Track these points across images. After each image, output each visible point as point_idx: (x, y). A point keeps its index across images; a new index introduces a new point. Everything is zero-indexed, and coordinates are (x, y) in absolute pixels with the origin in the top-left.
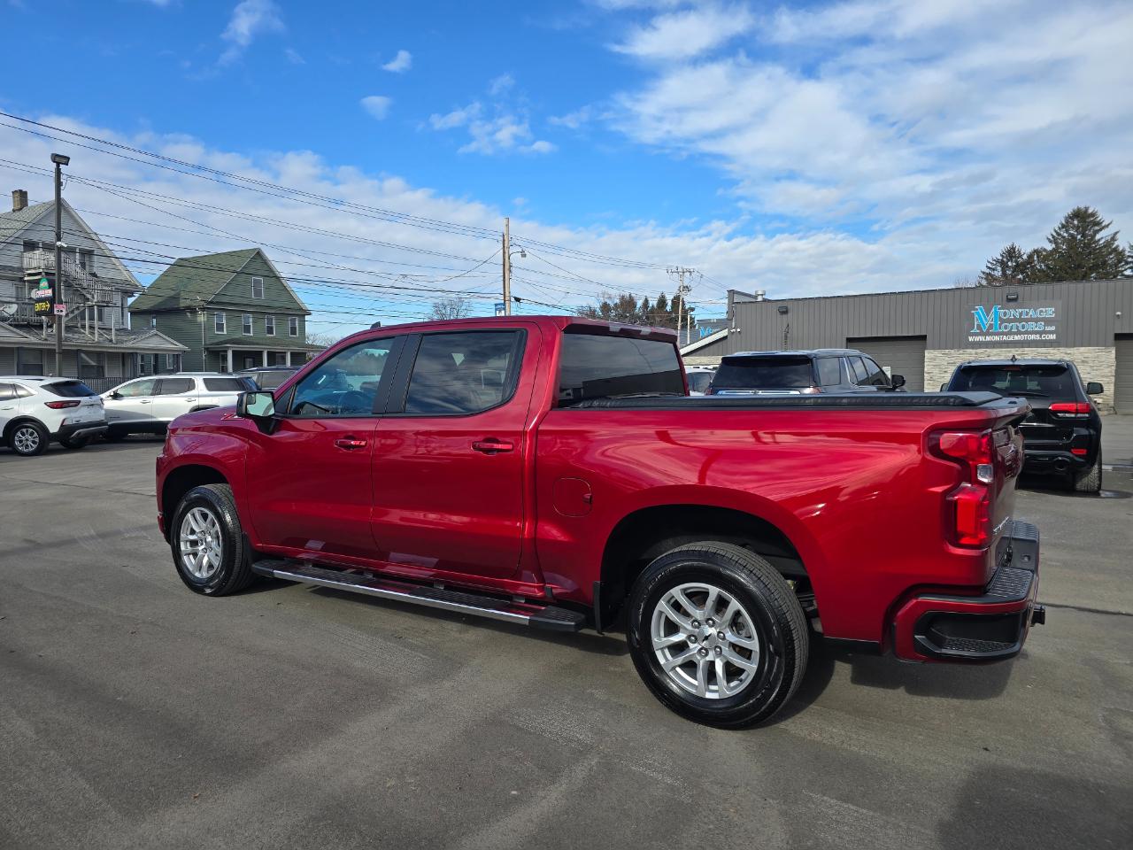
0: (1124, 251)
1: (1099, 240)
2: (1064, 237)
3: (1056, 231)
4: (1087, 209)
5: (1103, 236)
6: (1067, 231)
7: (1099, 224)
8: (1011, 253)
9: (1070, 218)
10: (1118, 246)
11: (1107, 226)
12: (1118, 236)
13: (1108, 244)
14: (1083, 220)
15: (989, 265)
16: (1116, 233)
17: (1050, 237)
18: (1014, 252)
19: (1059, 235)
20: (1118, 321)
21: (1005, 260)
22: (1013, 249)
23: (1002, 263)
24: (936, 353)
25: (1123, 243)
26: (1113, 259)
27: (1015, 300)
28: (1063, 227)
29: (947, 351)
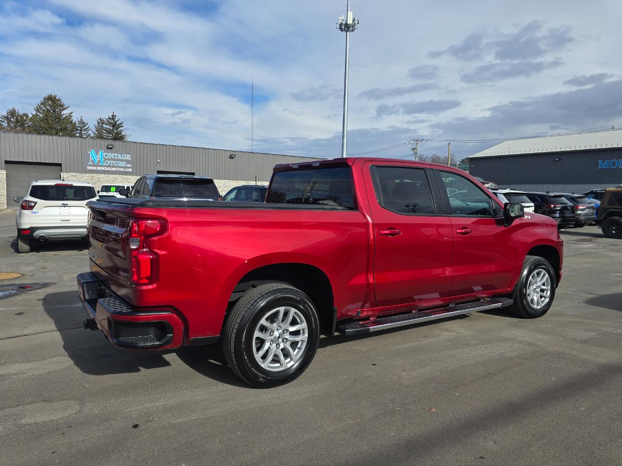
0: (75, 123)
2: (44, 110)
3: (38, 105)
4: (55, 96)
5: (65, 113)
6: (45, 107)
7: (62, 106)
8: (13, 113)
9: (47, 100)
10: (72, 120)
11: (67, 108)
12: (72, 115)
13: (68, 118)
14: (53, 103)
16: (71, 113)
17: (35, 108)
18: (15, 113)
19: (41, 108)
20: (158, 165)
21: (9, 116)
22: (15, 111)
23: (7, 118)
24: (69, 174)
25: (75, 119)
26: (69, 127)
27: (111, 148)
28: (42, 104)
29: (75, 174)
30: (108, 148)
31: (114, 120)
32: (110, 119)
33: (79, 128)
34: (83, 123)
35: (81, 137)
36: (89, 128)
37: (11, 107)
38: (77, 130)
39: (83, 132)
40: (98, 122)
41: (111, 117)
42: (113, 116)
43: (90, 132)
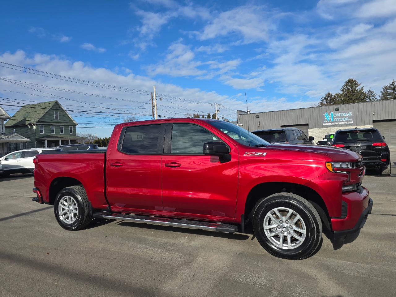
0: (366, 93)
1: (357, 90)
2: (346, 89)
3: (343, 87)
4: (353, 79)
5: (359, 88)
6: (346, 87)
7: (357, 84)
8: (329, 95)
9: (347, 82)
10: (364, 92)
11: (360, 85)
12: (363, 88)
13: (361, 91)
14: (352, 83)
15: (321, 99)
16: (363, 87)
17: (341, 89)
18: (330, 95)
19: (344, 88)
20: (373, 116)
21: (327, 97)
22: (329, 94)
23: (326, 99)
24: (312, 130)
25: (365, 90)
26: (362, 96)
27: (338, 110)
28: (345, 85)
29: (316, 129)
30: (336, 110)
31: (394, 86)
32: (391, 85)
33: (368, 96)
34: (371, 92)
35: (370, 100)
36: (376, 94)
37: (327, 92)
38: (367, 97)
39: (371, 98)
40: (383, 89)
41: (391, 83)
42: (393, 82)
43: (376, 97)
